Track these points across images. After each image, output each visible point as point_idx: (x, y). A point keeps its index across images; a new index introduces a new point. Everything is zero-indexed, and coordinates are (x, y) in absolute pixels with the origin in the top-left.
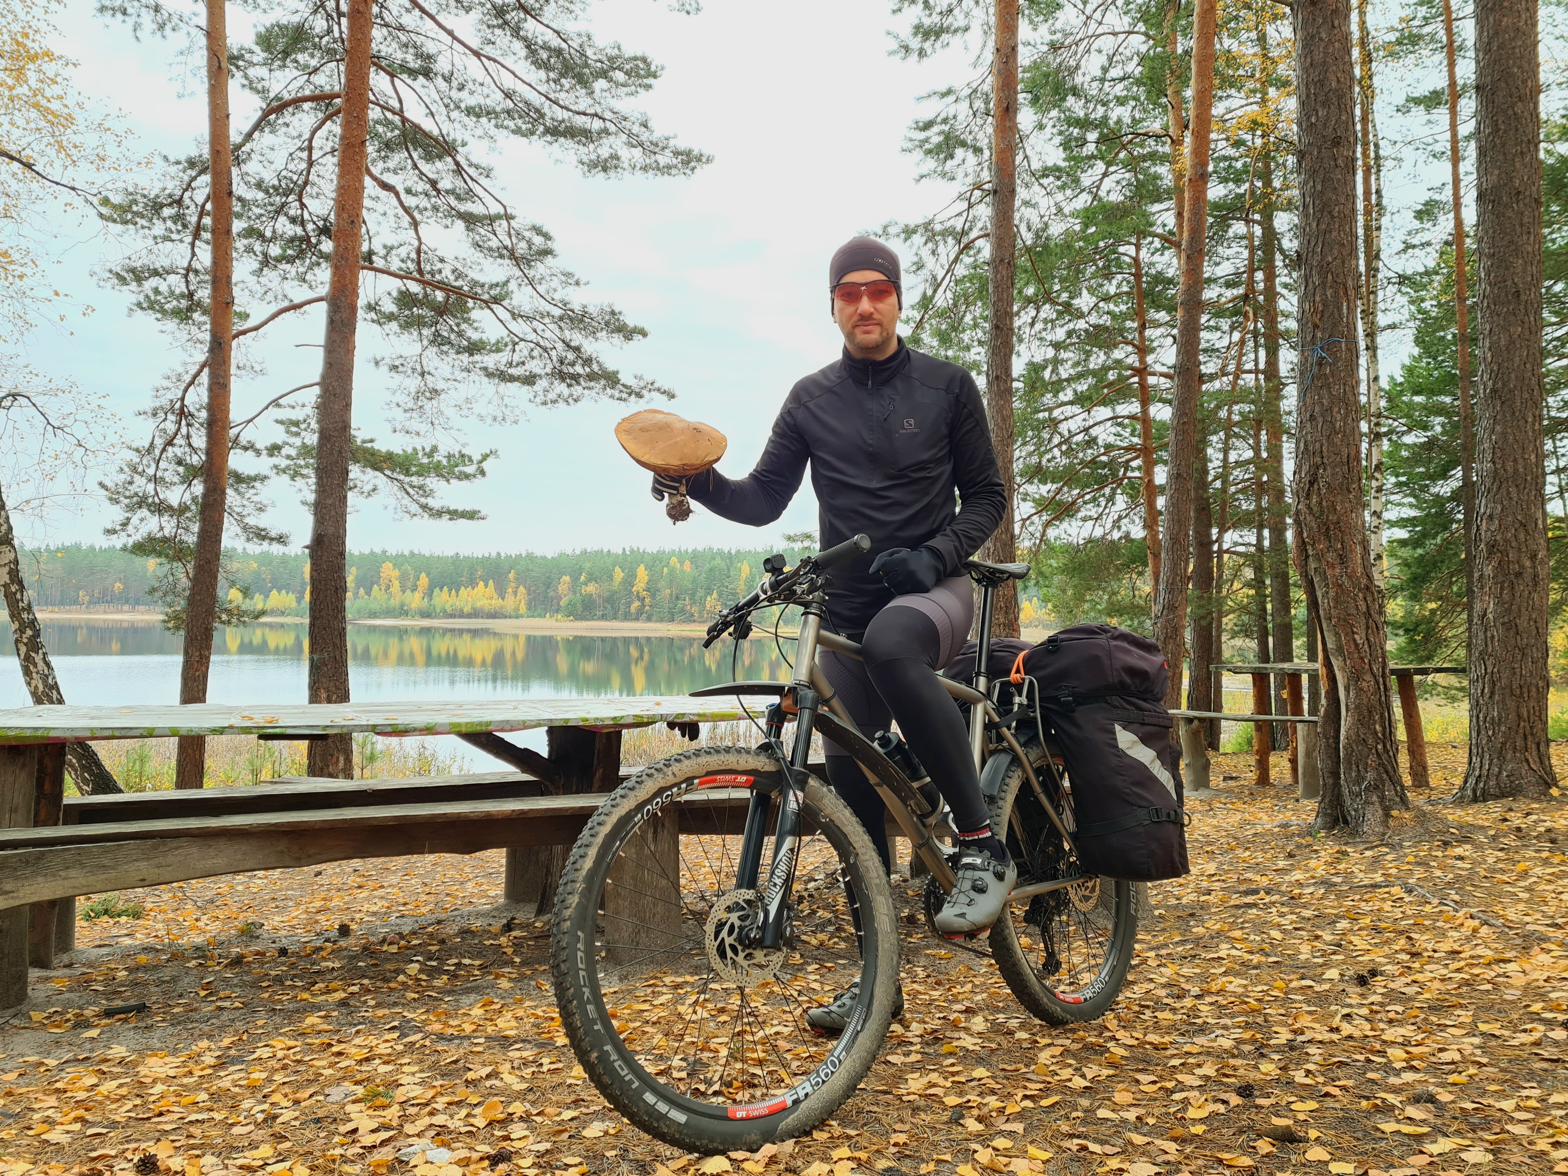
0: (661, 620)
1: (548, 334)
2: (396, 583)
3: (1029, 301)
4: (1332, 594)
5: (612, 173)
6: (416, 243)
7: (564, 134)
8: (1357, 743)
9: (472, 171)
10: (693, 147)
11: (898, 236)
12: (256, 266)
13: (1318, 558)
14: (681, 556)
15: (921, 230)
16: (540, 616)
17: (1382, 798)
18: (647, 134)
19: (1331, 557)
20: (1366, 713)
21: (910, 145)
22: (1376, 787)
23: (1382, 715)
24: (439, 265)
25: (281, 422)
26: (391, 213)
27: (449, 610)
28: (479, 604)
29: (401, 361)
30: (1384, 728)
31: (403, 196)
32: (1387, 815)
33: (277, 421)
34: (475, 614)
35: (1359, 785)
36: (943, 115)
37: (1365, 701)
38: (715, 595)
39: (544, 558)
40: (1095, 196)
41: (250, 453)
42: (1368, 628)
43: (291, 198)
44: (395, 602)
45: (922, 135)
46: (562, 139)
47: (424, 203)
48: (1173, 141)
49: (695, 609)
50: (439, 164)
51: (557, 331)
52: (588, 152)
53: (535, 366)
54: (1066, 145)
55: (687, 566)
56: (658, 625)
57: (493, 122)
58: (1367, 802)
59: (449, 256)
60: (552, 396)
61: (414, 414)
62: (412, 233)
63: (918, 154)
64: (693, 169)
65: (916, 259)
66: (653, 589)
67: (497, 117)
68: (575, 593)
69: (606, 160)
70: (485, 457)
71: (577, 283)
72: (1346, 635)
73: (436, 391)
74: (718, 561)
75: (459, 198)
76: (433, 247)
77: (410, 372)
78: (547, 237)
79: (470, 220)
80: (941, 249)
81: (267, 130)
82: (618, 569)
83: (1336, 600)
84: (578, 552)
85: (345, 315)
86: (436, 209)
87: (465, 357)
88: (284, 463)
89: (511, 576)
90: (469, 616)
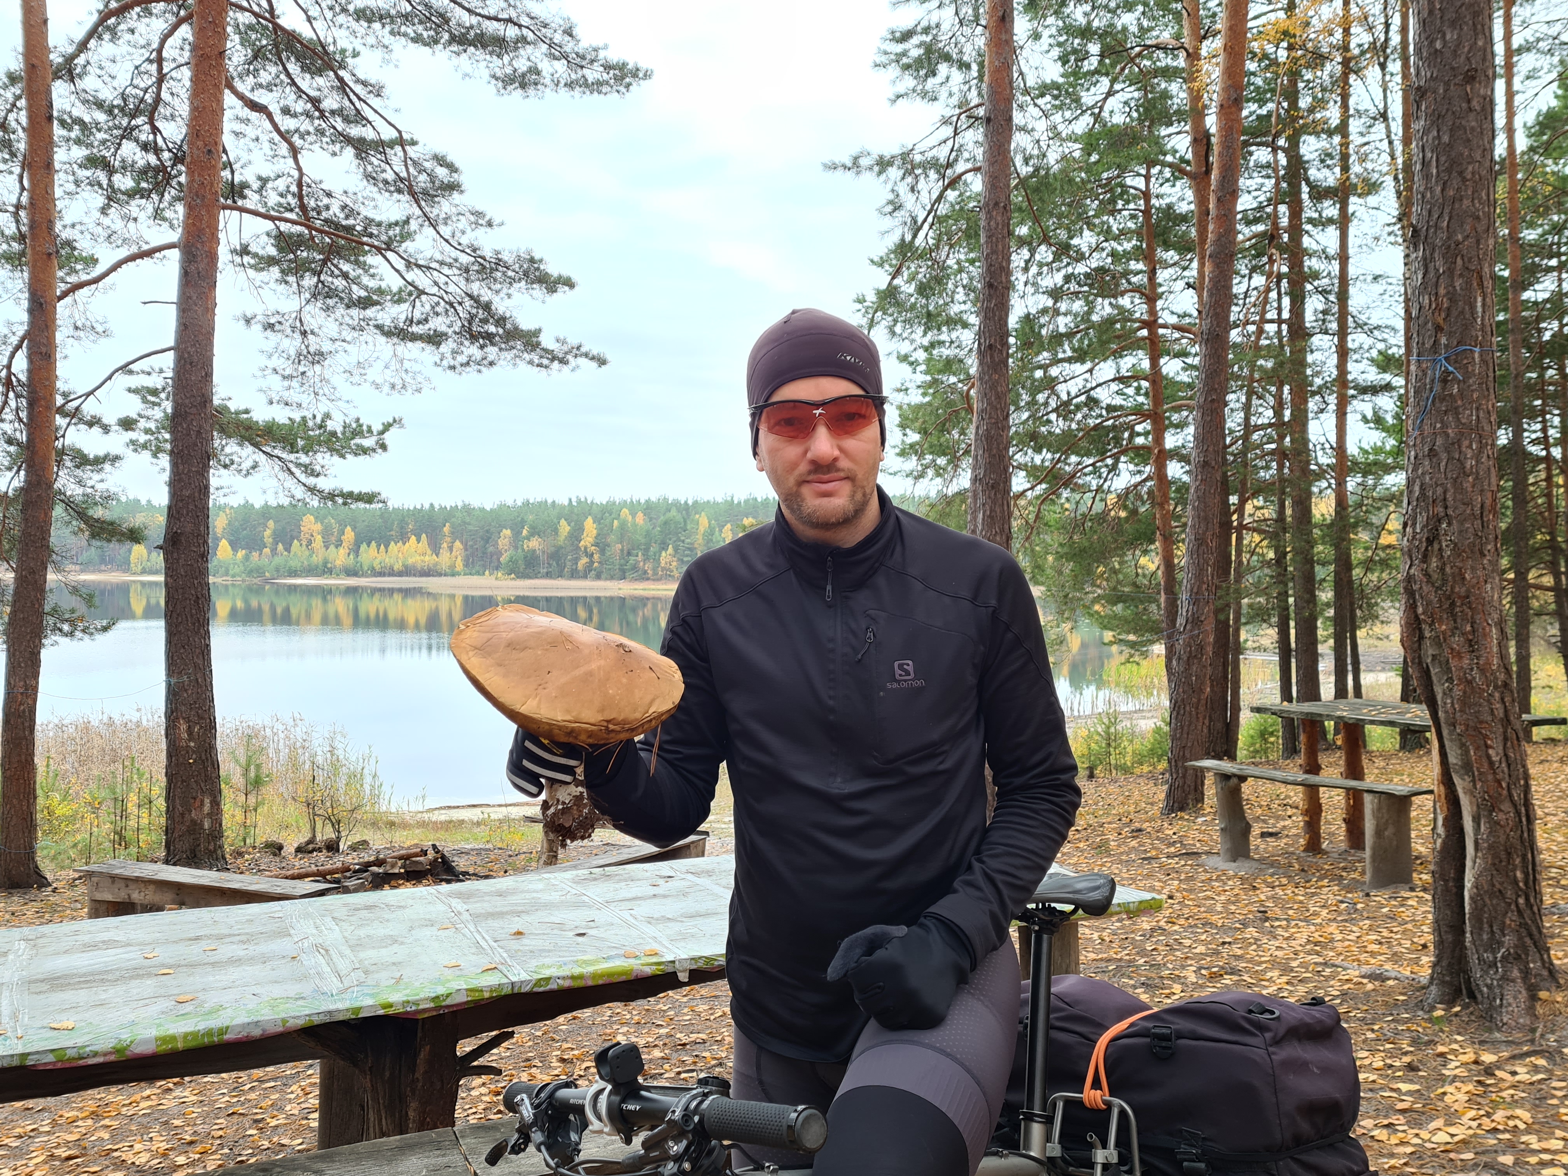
0: (612, 578)
1: (451, 288)
2: (319, 538)
3: (1022, 242)
4: (1457, 692)
5: (531, 91)
6: (296, 174)
7: (472, 43)
8: (1492, 895)
9: (358, 89)
10: (627, 60)
11: (871, 168)
12: (101, 201)
13: (1437, 642)
14: (633, 507)
15: (899, 162)
16: (478, 573)
17: (1526, 973)
18: (571, 45)
19: (1457, 641)
20: (1503, 855)
21: (884, 59)
22: (1518, 957)
23: (1524, 857)
24: (326, 201)
25: (136, 391)
26: (264, 138)
27: (378, 568)
28: (410, 561)
29: (278, 318)
30: (1526, 874)
31: (278, 118)
32: (1533, 998)
33: (130, 390)
34: (407, 571)
35: (1494, 952)
36: (924, 24)
37: (1502, 839)
38: (670, 550)
39: (482, 510)
40: (1097, 118)
41: (96, 430)
42: (1506, 739)
43: (140, 121)
44: (317, 559)
45: (899, 48)
46: (471, 49)
47: (306, 125)
48: (1189, 55)
49: (648, 566)
50: (320, 81)
51: (462, 284)
52: (501, 65)
53: (438, 324)
54: (1064, 60)
55: (640, 518)
56: (609, 584)
57: (388, 28)
58: (1505, 978)
59: (337, 191)
60: (462, 359)
61: (295, 383)
62: (290, 162)
63: (894, 71)
64: (628, 86)
65: (891, 196)
66: (601, 544)
67: (392, 22)
68: (516, 548)
69: (523, 75)
70: (387, 427)
71: (490, 224)
72: (1477, 749)
73: (321, 354)
74: (674, 512)
75: (347, 120)
76: (317, 179)
77: (289, 331)
78: (452, 168)
79: (361, 147)
80: (922, 185)
81: (107, 36)
82: (563, 522)
83: (1464, 702)
84: (519, 503)
85: (201, 266)
86: (321, 132)
87: (355, 312)
88: (143, 438)
89: (446, 529)
90: (400, 574)
